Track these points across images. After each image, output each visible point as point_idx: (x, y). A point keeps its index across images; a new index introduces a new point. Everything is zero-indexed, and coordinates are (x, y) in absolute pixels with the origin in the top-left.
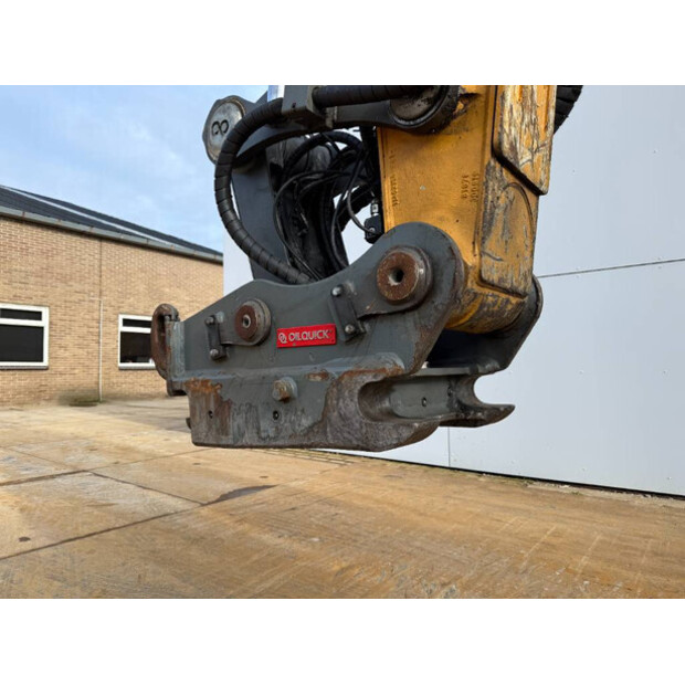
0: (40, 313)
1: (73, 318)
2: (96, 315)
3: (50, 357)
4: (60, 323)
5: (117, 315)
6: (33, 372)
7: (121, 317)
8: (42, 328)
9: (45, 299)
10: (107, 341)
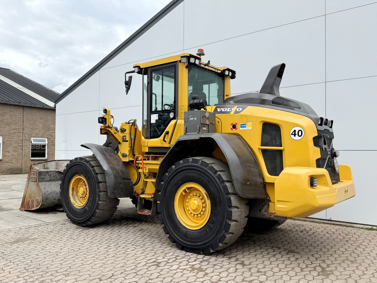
1: (12, 140)
2: (21, 138)
4: (7, 142)
5: (30, 138)
10: (26, 149)
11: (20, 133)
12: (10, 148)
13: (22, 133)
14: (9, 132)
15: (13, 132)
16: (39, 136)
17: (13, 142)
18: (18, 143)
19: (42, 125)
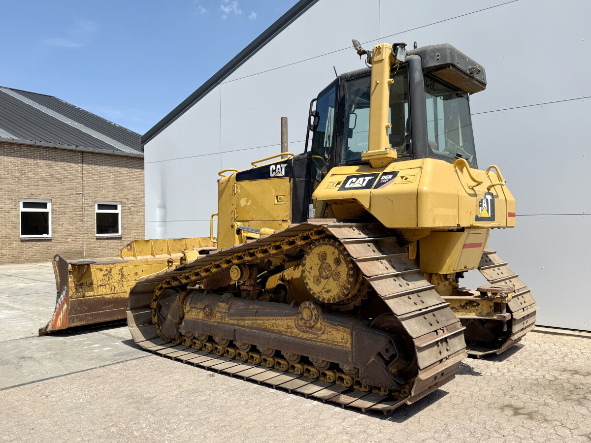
0: (46, 204)
1: (66, 206)
2: (80, 203)
3: (53, 231)
4: (58, 210)
5: (94, 202)
6: (43, 242)
7: (97, 203)
8: (47, 213)
9: (48, 195)
11: (78, 194)
12: (63, 219)
13: (81, 195)
14: (62, 194)
15: (67, 193)
16: (107, 199)
17: (68, 210)
18: (76, 211)
19: (112, 182)
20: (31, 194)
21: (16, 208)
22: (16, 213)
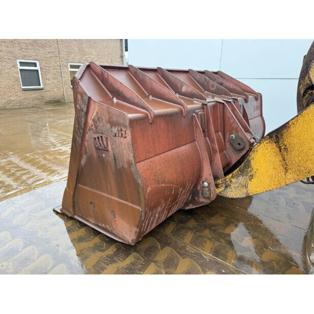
0: (35, 63)
1: (50, 65)
2: (59, 64)
3: (43, 84)
4: (44, 68)
5: (67, 63)
6: (38, 91)
7: (69, 64)
8: (37, 71)
9: (37, 57)
10: (65, 76)
11: (56, 57)
12: (49, 75)
13: (58, 58)
14: (45, 56)
15: (49, 55)
16: (75, 61)
17: (51, 68)
18: (56, 69)
19: (77, 48)
20: (24, 56)
21: (15, 66)
22: (16, 70)
